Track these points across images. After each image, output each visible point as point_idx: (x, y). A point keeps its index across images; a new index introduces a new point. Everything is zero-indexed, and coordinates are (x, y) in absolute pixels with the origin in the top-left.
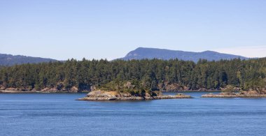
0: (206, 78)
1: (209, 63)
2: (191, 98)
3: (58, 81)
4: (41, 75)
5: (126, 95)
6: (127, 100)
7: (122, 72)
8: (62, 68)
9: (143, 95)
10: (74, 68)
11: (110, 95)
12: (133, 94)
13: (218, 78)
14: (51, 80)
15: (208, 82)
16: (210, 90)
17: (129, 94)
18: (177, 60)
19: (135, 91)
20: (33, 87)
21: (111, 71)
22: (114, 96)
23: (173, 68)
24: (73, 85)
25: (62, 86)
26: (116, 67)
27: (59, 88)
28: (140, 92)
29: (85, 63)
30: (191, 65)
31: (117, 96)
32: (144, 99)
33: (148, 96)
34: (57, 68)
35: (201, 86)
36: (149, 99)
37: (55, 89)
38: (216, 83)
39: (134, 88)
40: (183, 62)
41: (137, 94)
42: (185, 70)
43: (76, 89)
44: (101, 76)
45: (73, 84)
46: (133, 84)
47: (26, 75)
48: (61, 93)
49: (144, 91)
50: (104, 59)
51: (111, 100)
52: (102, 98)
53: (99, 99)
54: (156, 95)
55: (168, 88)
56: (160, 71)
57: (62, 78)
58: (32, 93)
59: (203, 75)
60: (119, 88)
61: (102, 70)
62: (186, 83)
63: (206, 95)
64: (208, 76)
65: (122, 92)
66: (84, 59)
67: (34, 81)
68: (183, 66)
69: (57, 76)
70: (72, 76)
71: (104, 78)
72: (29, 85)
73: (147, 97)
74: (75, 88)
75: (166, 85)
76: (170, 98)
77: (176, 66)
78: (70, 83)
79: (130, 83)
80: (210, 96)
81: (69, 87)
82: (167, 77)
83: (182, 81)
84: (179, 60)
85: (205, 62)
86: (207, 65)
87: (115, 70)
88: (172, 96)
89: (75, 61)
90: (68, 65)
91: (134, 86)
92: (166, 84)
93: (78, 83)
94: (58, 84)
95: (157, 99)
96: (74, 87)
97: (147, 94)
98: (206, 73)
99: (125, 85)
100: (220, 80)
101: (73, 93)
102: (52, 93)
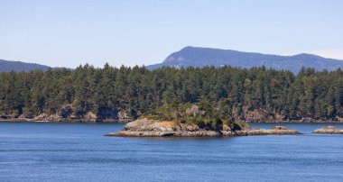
0: (313, 100)
1: (318, 74)
2: (297, 133)
3: (63, 101)
4: (34, 92)
5: (190, 127)
6: (192, 136)
7: (171, 87)
8: (70, 81)
9: (219, 128)
10: (91, 80)
11: (164, 127)
12: (202, 125)
13: (334, 100)
14: (51, 100)
15: (316, 107)
16: (320, 121)
17: (195, 126)
18: (264, 69)
19: (206, 121)
20: (21, 112)
21: (154, 86)
22: (170, 130)
23: (257, 82)
24: (88, 110)
25: (70, 111)
26: (161, 80)
27: (65, 114)
28: (214, 124)
29: (109, 72)
30: (288, 78)
31: (175, 130)
32: (221, 136)
33: (226, 130)
34: (61, 81)
35: (304, 114)
36: (230, 136)
37: (57, 117)
38: (330, 109)
39: (203, 116)
40: (274, 73)
41: (209, 127)
42: (277, 86)
43: (94, 116)
44: (136, 95)
45: (89, 107)
46: (201, 109)
47: (9, 91)
48: (68, 123)
49: (219, 122)
50: (140, 66)
51: (165, 136)
52: (151, 133)
53: (146, 133)
54: (240, 129)
55: (248, 117)
56: (235, 87)
57: (69, 97)
58: (20, 122)
59: (309, 94)
60: (179, 116)
61: (137, 85)
62: (279, 109)
63: (322, 130)
64: (316, 96)
65: (183, 122)
66: (107, 65)
67: (23, 101)
68: (274, 80)
69: (61, 93)
70: (87, 93)
71: (141, 98)
72: (15, 108)
73: (224, 132)
74: (92, 115)
75: (246, 111)
76: (264, 134)
77: (263, 79)
78: (83, 106)
79: (197, 107)
80: (331, 130)
81: (81, 113)
82: (247, 98)
83: (272, 105)
84: (268, 68)
85: (310, 72)
86: (315, 79)
87: (159, 85)
88: (265, 131)
89: (92, 68)
90: (81, 75)
91: (203, 112)
92: (245, 109)
93: (96, 106)
94: (64, 107)
95: (241, 135)
96: (90, 113)
97: (225, 126)
98: (314, 91)
99: (188, 111)
100: (337, 104)
101: (89, 123)
102: (52, 122)
